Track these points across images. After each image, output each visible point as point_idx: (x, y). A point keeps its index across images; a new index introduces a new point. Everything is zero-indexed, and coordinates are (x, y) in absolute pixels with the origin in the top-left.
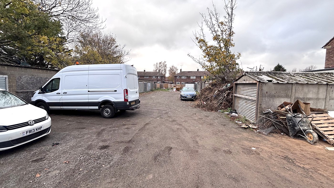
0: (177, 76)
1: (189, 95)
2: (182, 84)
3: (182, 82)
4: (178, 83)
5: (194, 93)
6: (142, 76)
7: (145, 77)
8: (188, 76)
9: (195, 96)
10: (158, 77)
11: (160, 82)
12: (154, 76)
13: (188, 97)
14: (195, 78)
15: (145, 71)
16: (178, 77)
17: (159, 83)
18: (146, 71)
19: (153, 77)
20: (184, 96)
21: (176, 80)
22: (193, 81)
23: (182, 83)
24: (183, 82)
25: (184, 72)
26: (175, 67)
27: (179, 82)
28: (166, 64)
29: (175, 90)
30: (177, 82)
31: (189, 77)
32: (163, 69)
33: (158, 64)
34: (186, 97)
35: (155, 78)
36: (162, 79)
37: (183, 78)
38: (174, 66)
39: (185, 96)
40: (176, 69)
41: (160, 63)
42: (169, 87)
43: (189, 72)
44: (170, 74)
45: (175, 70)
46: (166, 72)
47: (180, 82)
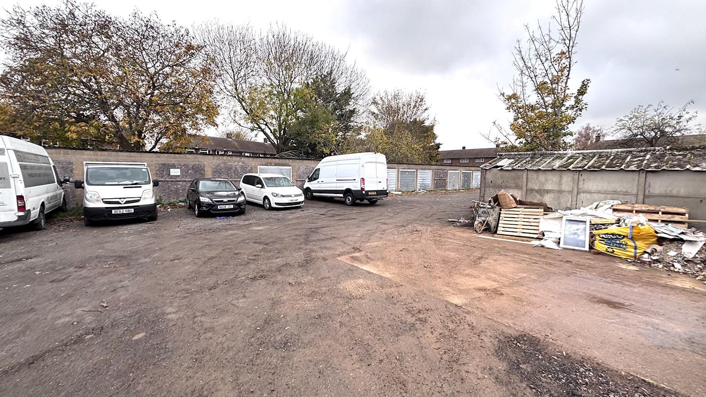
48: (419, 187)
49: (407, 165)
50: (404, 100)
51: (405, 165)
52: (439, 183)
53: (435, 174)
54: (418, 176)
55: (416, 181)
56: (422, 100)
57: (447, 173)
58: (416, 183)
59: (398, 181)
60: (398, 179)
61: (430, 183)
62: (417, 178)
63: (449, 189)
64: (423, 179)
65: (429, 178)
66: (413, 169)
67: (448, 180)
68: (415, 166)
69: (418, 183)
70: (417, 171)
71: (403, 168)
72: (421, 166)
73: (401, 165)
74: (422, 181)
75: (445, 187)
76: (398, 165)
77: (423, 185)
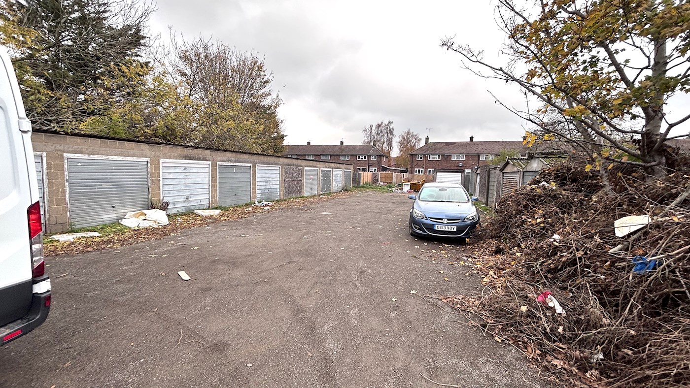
0: (416, 155)
1: (446, 221)
2: (430, 173)
3: (429, 169)
4: (419, 171)
5: (468, 211)
6: (335, 154)
7: (342, 158)
8: (446, 152)
9: (473, 225)
10: (372, 157)
11: (376, 168)
12: (362, 155)
13: (442, 228)
14: (462, 158)
15: (342, 143)
16: (420, 156)
17: (374, 170)
18: (344, 144)
19: (361, 157)
20: (424, 224)
21: (415, 163)
22: (458, 166)
23: (430, 171)
24: (431, 169)
25: (435, 144)
26: (415, 134)
27: (421, 169)
28: (391, 127)
29: (406, 188)
30: (417, 169)
31: (446, 157)
32: (385, 140)
33: (374, 128)
34: (430, 228)
35: (365, 158)
36: (379, 162)
37: (432, 158)
38: (411, 131)
39: (429, 222)
40: (416, 139)
41: (379, 126)
42: (394, 180)
43: (448, 144)
44: (401, 151)
45: (413, 140)
46: (393, 145)
47: (423, 169)
48: (259, 196)
49: (234, 155)
50: (233, 62)
51: (229, 154)
52: (293, 187)
53: (285, 173)
54: (258, 175)
55: (254, 184)
56: (260, 68)
57: (302, 171)
58: (254, 189)
59: (213, 186)
60: (214, 181)
61: (278, 186)
62: (254, 179)
63: (305, 195)
64: (267, 181)
65: (276, 179)
66: (247, 163)
67: (304, 182)
68: (250, 156)
69: (257, 187)
70: (254, 167)
71: (225, 159)
72: (262, 158)
73: (219, 153)
74: (264, 183)
75: (300, 192)
76: (214, 153)
77: (267, 191)
